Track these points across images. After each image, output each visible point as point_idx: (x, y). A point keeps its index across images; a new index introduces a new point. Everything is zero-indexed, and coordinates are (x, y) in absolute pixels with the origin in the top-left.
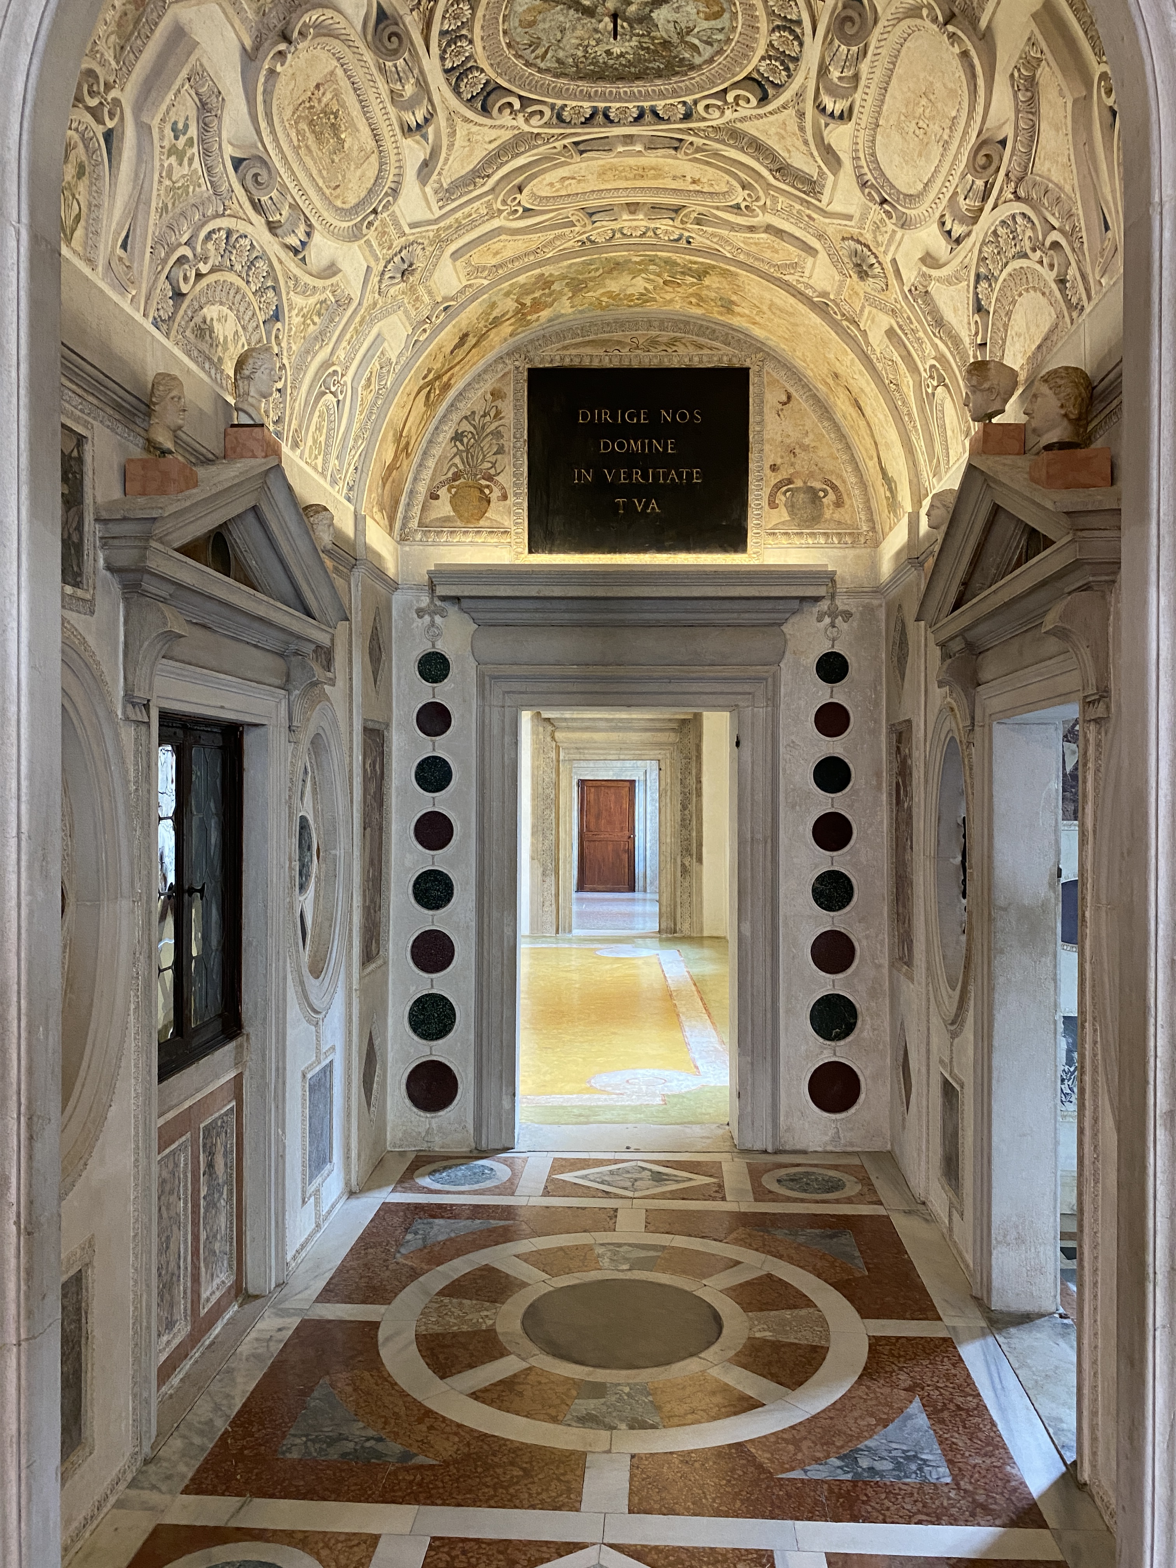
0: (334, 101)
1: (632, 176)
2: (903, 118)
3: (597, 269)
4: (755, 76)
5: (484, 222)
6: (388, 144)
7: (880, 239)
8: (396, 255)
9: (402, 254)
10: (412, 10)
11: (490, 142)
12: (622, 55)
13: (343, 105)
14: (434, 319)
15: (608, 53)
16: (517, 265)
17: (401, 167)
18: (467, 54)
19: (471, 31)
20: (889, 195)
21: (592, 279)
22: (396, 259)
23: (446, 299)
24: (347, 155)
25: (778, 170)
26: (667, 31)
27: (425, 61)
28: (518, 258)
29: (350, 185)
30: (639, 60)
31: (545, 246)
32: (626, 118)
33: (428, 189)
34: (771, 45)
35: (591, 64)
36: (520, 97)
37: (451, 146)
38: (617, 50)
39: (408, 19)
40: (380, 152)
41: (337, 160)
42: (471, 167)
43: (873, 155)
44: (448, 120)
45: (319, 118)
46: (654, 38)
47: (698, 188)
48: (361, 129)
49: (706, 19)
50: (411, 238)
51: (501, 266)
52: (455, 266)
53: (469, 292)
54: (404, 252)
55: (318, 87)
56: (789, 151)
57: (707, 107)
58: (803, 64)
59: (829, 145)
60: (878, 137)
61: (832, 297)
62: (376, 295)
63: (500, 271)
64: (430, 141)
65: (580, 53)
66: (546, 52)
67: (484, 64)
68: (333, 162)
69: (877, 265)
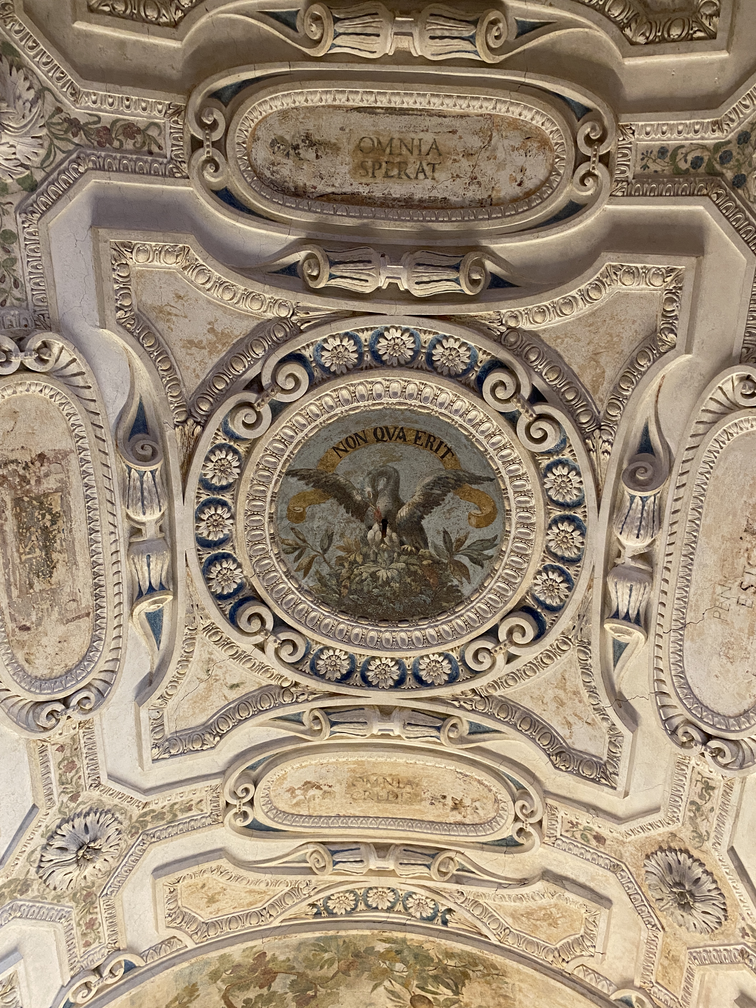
0: (57, 496)
1: (383, 793)
2: (719, 589)
3: (331, 962)
4: (530, 602)
5: (204, 826)
6: (109, 612)
7: (703, 827)
8: (79, 815)
9: (89, 819)
10: (176, 426)
11: (233, 687)
12: (387, 582)
13: (67, 511)
14: (106, 973)
15: (373, 575)
16: (237, 929)
17: (117, 660)
18: (226, 531)
19: (235, 498)
20: (713, 726)
21: (324, 981)
22: (77, 821)
23: (130, 950)
24: (53, 591)
25: (558, 754)
26: (436, 547)
27: (178, 502)
28: (238, 919)
29: (44, 641)
30: (406, 591)
31: (272, 906)
32: (386, 680)
33: (144, 714)
34: (548, 550)
35: (355, 592)
36: (275, 617)
37: (186, 660)
38: (383, 574)
39: (169, 432)
40: (98, 617)
41: (37, 587)
42: (204, 720)
43: (682, 675)
44: (188, 612)
45: (30, 503)
46: (423, 557)
47: (459, 818)
48: (81, 564)
49: (478, 527)
50: (109, 801)
51: (214, 925)
52: (154, 887)
53: (166, 954)
54: (91, 818)
55: (42, 457)
56: (569, 725)
57: (476, 655)
58: (586, 562)
59: (621, 693)
60: (687, 644)
61: (637, 983)
62: (33, 870)
63: (212, 933)
64: (162, 646)
65: (344, 572)
66: (310, 563)
67: (241, 555)
68: (31, 586)
69: (704, 877)
